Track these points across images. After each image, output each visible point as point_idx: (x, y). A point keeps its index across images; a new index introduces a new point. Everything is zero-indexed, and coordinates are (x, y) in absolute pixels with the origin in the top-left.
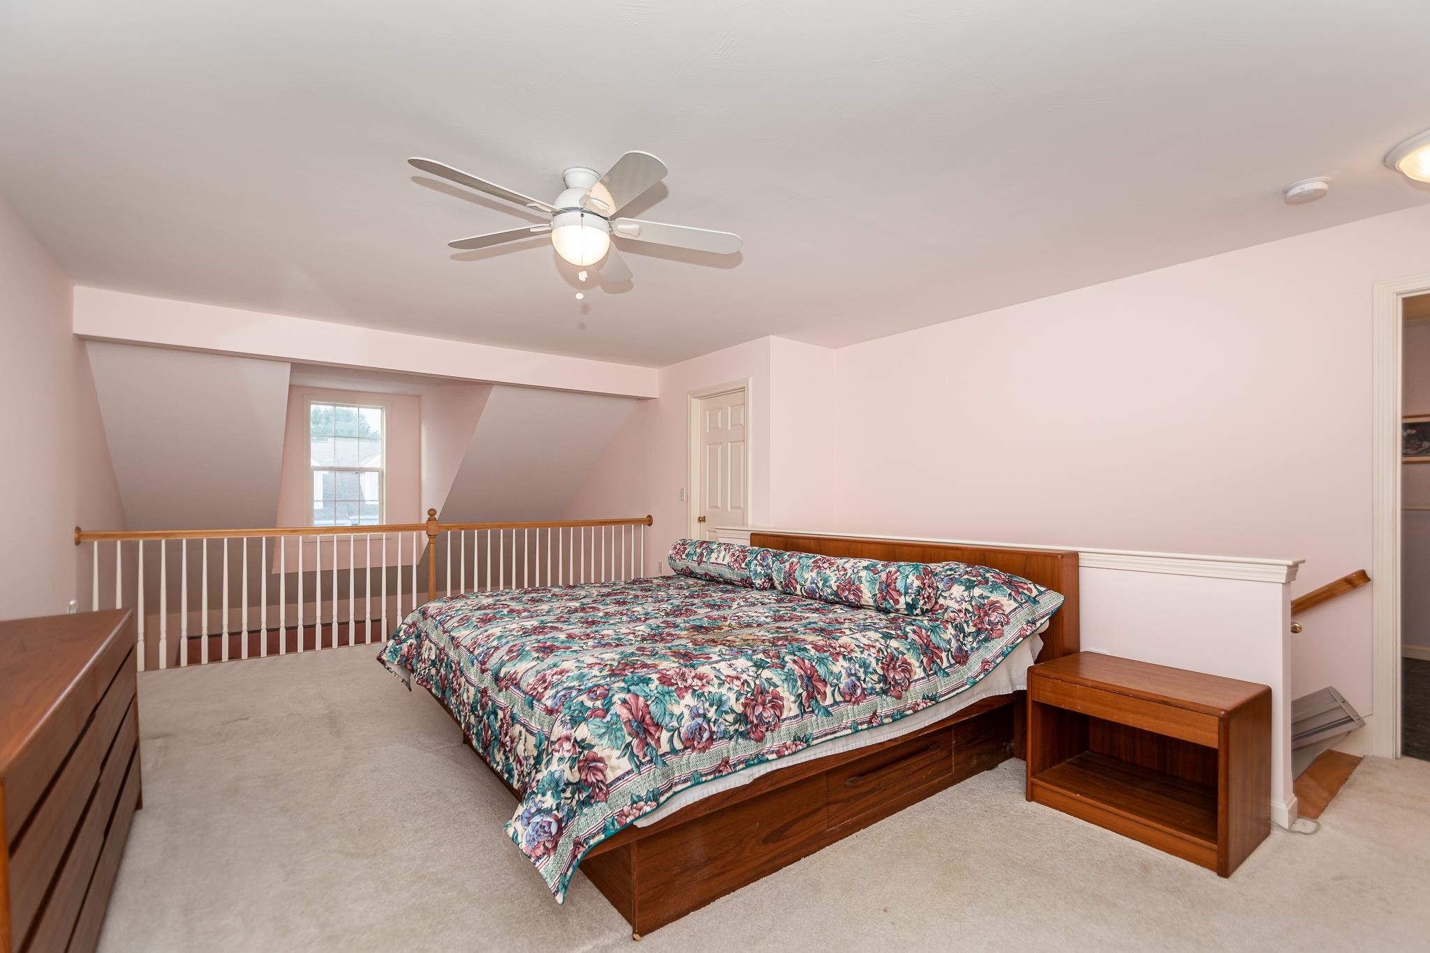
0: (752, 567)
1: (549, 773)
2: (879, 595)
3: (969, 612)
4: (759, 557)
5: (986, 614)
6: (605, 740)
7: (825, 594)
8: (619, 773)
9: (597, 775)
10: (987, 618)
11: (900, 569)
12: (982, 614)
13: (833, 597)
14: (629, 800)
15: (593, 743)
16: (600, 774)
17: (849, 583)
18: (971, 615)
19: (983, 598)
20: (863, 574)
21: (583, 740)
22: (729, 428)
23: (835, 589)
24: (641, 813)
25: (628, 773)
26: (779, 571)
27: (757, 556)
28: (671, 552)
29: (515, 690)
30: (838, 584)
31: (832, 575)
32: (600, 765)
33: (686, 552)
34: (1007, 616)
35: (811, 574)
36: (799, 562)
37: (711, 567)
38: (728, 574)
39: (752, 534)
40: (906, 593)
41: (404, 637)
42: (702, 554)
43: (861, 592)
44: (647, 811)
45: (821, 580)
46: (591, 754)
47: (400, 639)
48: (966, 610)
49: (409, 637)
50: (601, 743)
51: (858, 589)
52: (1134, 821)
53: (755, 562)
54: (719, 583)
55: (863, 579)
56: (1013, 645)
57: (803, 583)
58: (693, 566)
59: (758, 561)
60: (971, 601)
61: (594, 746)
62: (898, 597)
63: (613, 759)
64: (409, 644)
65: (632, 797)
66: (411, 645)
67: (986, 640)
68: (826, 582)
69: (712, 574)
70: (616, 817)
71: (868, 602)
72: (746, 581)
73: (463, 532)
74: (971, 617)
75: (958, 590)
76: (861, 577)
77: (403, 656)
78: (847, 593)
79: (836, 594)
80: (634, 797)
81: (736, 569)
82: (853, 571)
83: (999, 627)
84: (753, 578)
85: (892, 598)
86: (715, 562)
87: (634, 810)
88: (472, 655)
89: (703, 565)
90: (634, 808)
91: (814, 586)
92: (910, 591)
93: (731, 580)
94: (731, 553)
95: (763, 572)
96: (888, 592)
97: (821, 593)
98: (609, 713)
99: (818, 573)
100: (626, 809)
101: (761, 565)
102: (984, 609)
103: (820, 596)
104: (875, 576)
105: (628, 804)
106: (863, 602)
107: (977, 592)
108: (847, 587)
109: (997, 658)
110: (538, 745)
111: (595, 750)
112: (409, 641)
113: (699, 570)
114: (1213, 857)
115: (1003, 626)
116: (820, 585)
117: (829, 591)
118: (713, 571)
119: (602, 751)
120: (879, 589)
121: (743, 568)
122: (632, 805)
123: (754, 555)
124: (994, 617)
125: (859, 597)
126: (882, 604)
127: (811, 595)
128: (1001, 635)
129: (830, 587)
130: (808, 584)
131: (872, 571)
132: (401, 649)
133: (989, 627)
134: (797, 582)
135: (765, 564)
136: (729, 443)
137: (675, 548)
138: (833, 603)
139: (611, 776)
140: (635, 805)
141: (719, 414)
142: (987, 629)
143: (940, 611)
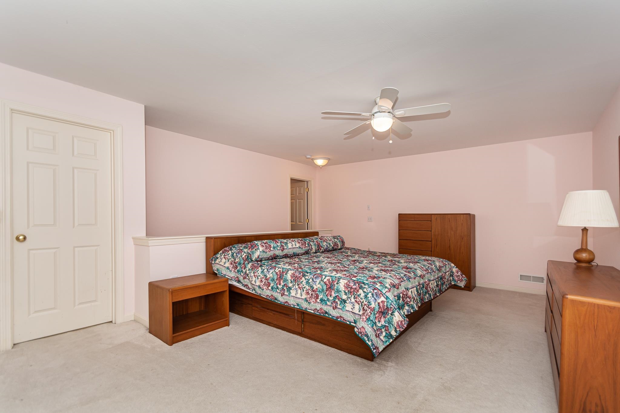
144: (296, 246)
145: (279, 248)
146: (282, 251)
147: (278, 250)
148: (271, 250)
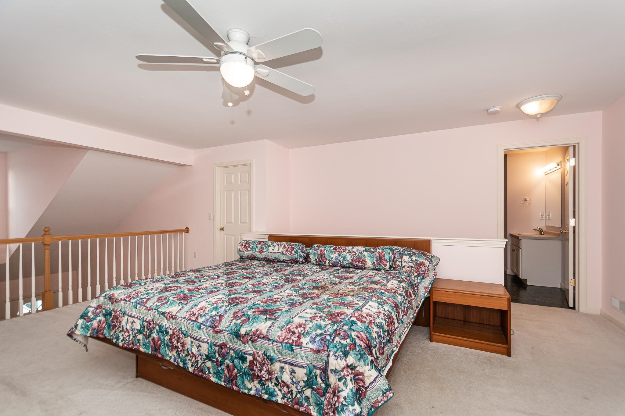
0: (299, 253)
1: (350, 390)
2: (376, 263)
3: (413, 267)
4: (301, 248)
5: (420, 268)
6: (362, 362)
7: (344, 264)
8: (372, 379)
9: (360, 383)
10: (421, 269)
11: (384, 250)
12: (418, 268)
13: (349, 265)
14: (381, 392)
15: (356, 365)
16: (361, 382)
17: (359, 258)
18: (414, 268)
19: (417, 261)
20: (365, 253)
21: (352, 365)
22: (239, 183)
23: (351, 261)
24: (388, 398)
25: (377, 377)
26: (314, 254)
27: (300, 247)
28: (239, 247)
29: (265, 341)
30: (352, 259)
31: (347, 255)
32: (361, 377)
33: (251, 247)
34: (428, 267)
35: (335, 255)
36: (325, 249)
37: (269, 254)
38: (282, 257)
39: (269, 236)
40: (390, 261)
41: (92, 316)
42: (262, 248)
43: (366, 262)
44: (391, 396)
45: (342, 257)
46: (356, 372)
47: (89, 318)
48: (411, 266)
49: (96, 315)
50: (360, 364)
51: (364, 261)
52: (476, 342)
53: (300, 250)
54: (274, 262)
55: (366, 256)
56: (433, 280)
57: (331, 259)
58: (257, 254)
59: (301, 250)
60: (413, 262)
61: (356, 367)
62: (386, 263)
63: (367, 371)
64: (98, 320)
65: (382, 390)
66: (100, 321)
67: (423, 278)
68: (345, 258)
69: (270, 258)
70: (372, 405)
71: (369, 266)
72: (294, 260)
73: (70, 241)
74: (414, 269)
75: (406, 258)
76: (364, 255)
77: (93, 329)
78: (358, 263)
79: (351, 263)
80: (383, 390)
81: (288, 255)
82: (359, 252)
83: (427, 272)
84: (299, 258)
85: (383, 263)
86: (273, 251)
87: (385, 398)
88: (195, 323)
89: (263, 253)
90: (385, 397)
91: (337, 260)
92: (391, 260)
93: (283, 260)
94: (282, 246)
95: (303, 255)
96: (381, 261)
97: (342, 264)
98: (357, 346)
99: (339, 254)
100: (379, 398)
101: (302, 252)
102: (419, 265)
103: (341, 265)
104: (373, 254)
105: (381, 395)
106: (366, 266)
107: (414, 258)
108: (358, 260)
109: (429, 285)
110: (308, 373)
111: (357, 369)
112: (98, 319)
113: (260, 256)
114: (505, 350)
115: (428, 272)
116: (341, 260)
117: (347, 262)
118: (270, 256)
119: (361, 368)
120: (376, 260)
121: (293, 254)
122: (383, 395)
123: (298, 247)
124: (423, 268)
125: (365, 264)
126: (377, 267)
127: (335, 265)
128: (428, 276)
129: (348, 260)
130: (334, 260)
131: (369, 252)
132: (92, 325)
133: (423, 273)
134: (327, 259)
135: (303, 251)
136: (239, 191)
137: (242, 245)
138: (349, 268)
139: (368, 382)
140: (385, 395)
141: (233, 176)
142: (422, 274)
143: (398, 268)
144: (278, 250)
145: (258, 250)
146: (261, 253)
147: (256, 251)
148: (248, 251)
